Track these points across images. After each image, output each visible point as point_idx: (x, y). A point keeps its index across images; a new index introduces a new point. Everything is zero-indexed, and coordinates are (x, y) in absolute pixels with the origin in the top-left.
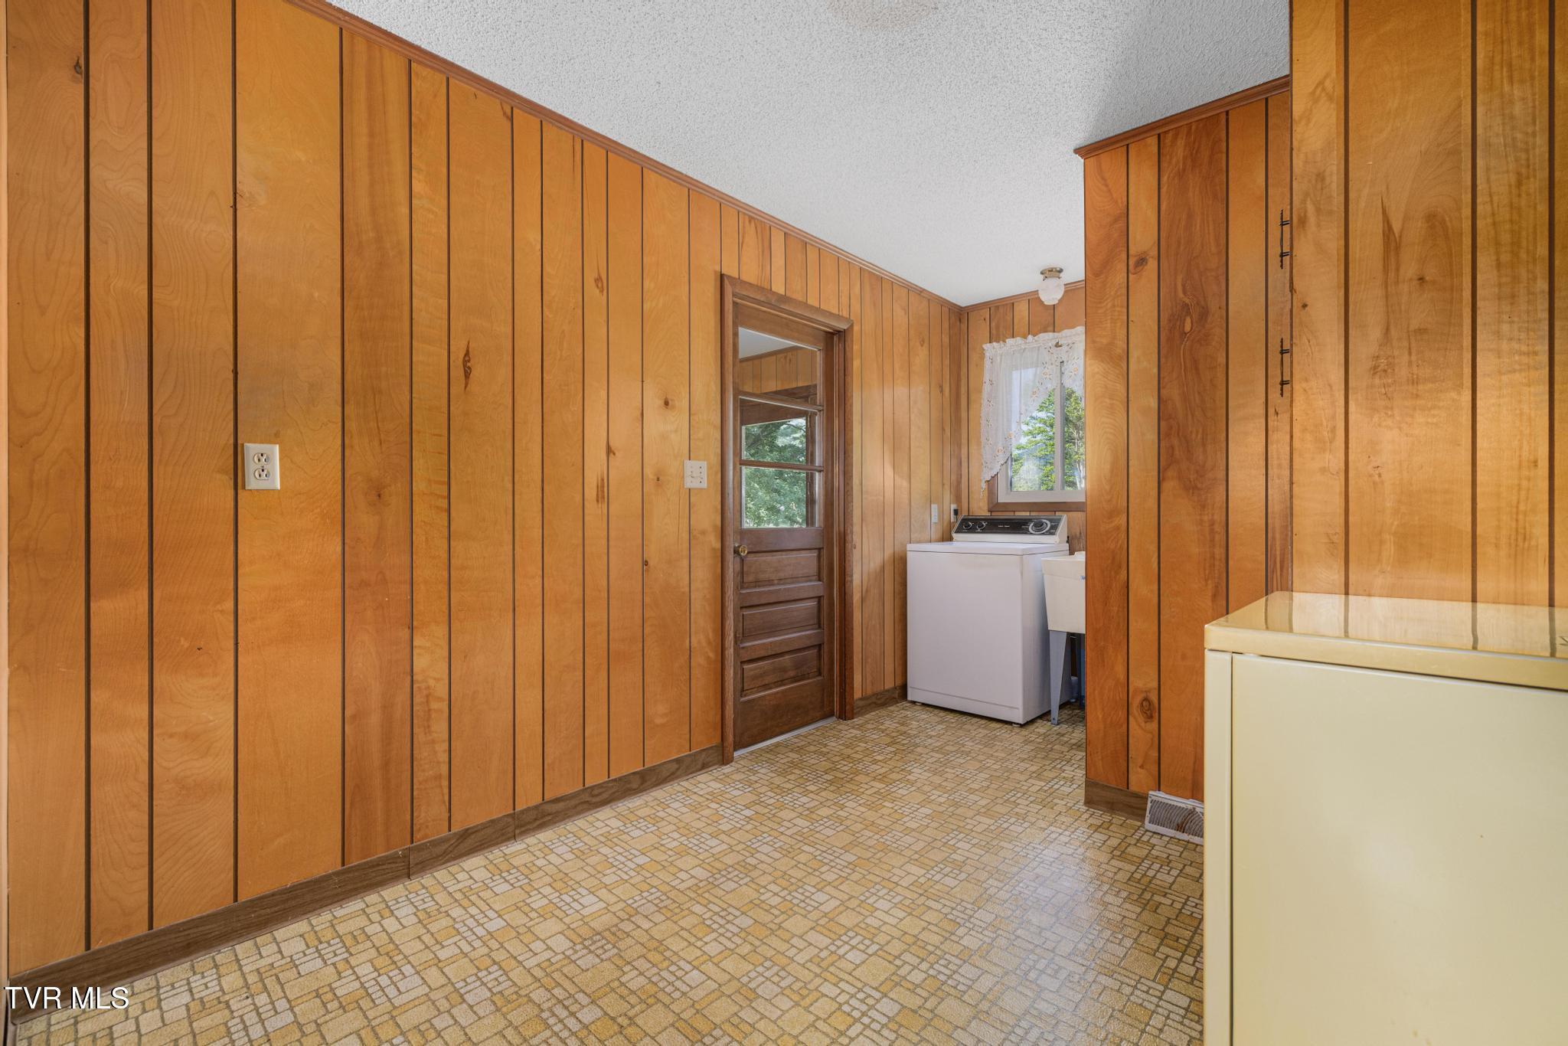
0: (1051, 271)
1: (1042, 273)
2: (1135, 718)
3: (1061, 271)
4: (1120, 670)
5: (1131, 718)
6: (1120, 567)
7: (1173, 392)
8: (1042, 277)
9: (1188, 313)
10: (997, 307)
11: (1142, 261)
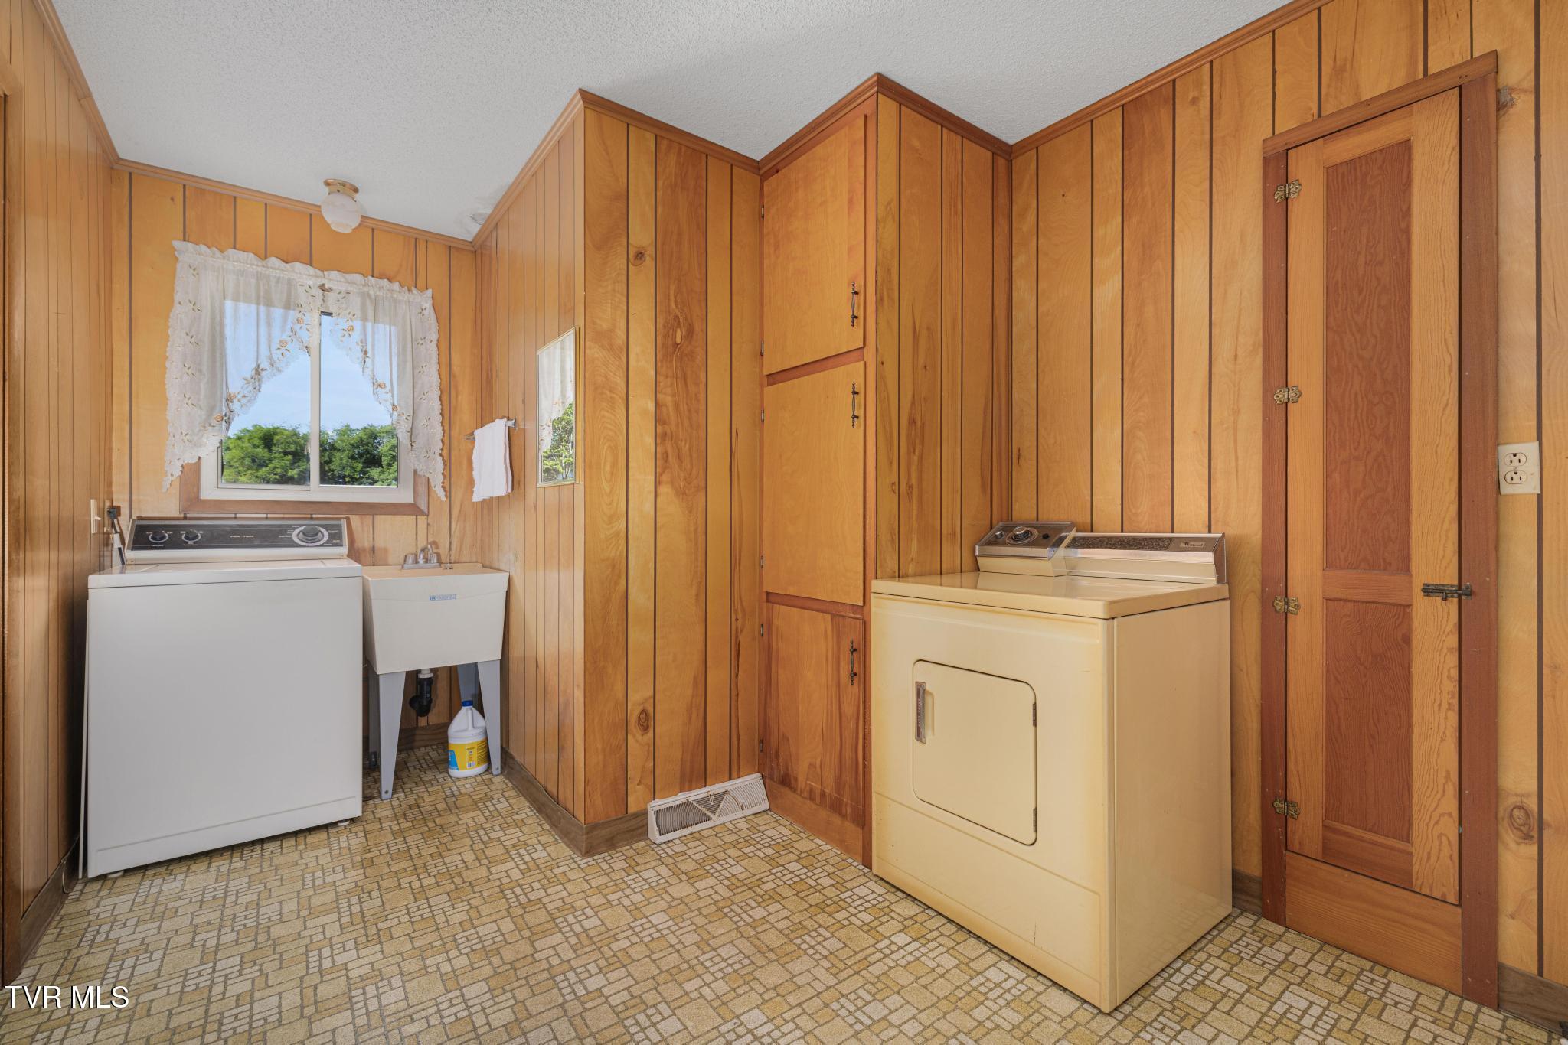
0: (343, 184)
1: (327, 184)
2: (634, 736)
3: (356, 190)
4: (619, 688)
5: (629, 737)
6: (619, 576)
7: (667, 399)
8: (327, 189)
9: (679, 325)
10: (202, 192)
11: (640, 255)
